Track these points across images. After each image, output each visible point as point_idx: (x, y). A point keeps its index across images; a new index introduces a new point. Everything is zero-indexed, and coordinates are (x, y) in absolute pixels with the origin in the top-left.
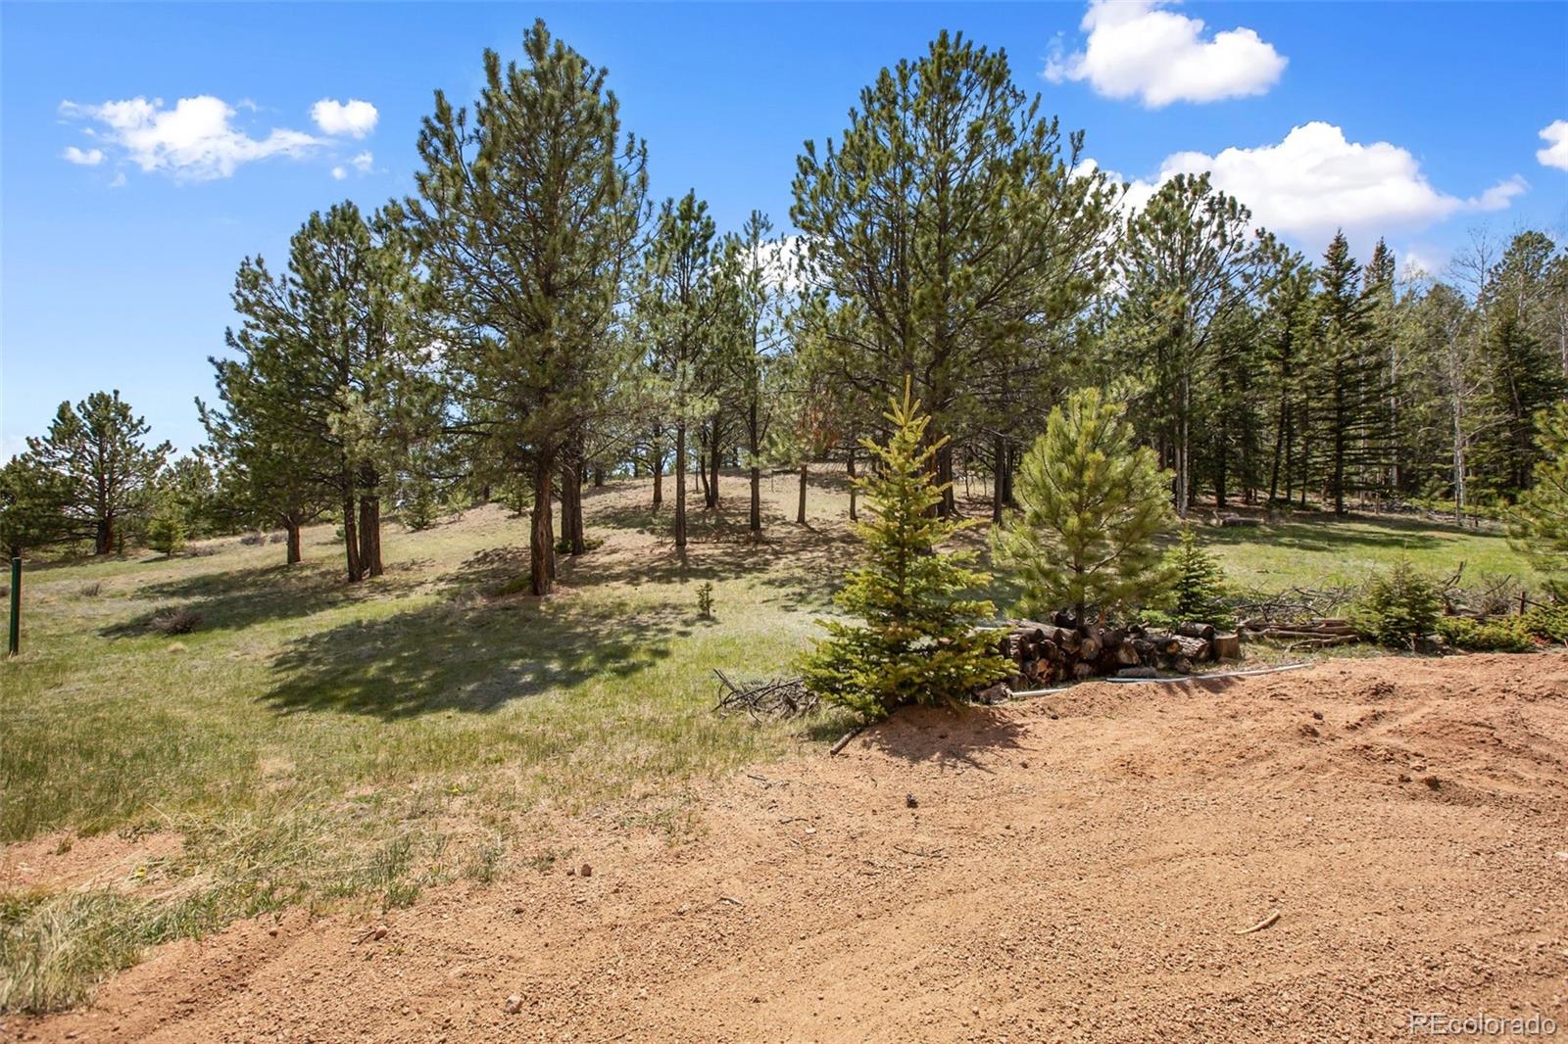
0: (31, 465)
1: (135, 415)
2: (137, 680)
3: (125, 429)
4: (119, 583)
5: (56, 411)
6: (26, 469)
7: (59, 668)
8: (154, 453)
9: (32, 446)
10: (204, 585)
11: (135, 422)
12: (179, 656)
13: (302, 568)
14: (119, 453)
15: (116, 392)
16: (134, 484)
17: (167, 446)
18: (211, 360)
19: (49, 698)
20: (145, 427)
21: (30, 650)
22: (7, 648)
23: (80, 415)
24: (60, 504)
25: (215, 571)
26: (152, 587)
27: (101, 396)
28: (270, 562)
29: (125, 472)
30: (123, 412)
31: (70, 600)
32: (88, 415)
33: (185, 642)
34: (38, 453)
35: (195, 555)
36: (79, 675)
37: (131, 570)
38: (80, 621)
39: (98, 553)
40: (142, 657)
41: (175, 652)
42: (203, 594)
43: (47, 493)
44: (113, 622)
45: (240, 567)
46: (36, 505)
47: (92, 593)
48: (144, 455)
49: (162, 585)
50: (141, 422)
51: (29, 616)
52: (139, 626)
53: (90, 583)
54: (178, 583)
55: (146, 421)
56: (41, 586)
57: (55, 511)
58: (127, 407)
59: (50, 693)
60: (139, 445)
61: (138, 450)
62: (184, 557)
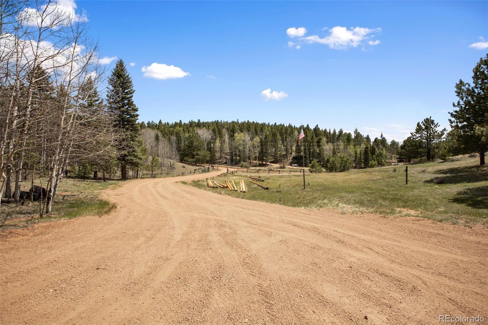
0: (412, 139)
1: (436, 122)
2: (427, 192)
3: (433, 127)
4: (430, 169)
5: (417, 125)
6: (411, 140)
7: (414, 188)
8: (441, 132)
9: (412, 134)
10: (451, 171)
11: (436, 124)
12: (436, 189)
13: (484, 167)
14: (432, 133)
15: (431, 117)
16: (436, 141)
17: (445, 129)
18: (449, 113)
19: (411, 193)
20: (438, 125)
21: (410, 184)
22: (405, 183)
23: (422, 125)
24: (418, 148)
25: (456, 166)
26: (438, 171)
27: (427, 119)
28: (475, 164)
29: (434, 138)
30: (432, 122)
31: (419, 173)
32: (424, 125)
33: (439, 186)
34: (413, 136)
35: (453, 161)
36: (417, 190)
37: (434, 165)
38: (420, 179)
39: (427, 160)
40: (429, 188)
41: (436, 188)
42: (449, 173)
43: (415, 145)
44: (426, 179)
45: (464, 166)
46: (413, 149)
47: (424, 171)
48: (438, 133)
49: (440, 170)
50: (437, 124)
51: (410, 177)
52: (431, 181)
53: (424, 169)
54: (445, 170)
55: (438, 124)
56: (414, 169)
57: (417, 150)
58: (433, 121)
59: (411, 192)
60: (436, 130)
61: (436, 132)
62: (450, 162)
